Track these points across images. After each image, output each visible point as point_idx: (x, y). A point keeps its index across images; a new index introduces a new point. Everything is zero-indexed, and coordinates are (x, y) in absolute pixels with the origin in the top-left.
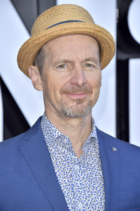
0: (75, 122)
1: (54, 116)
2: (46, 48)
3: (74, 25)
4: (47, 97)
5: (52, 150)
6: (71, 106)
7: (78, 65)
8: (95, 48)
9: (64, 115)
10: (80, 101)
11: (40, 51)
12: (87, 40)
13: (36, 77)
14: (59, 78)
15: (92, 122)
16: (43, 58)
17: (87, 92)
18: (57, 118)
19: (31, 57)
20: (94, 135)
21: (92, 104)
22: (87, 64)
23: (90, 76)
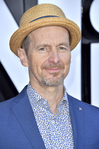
0: (51, 89)
1: (36, 85)
2: (30, 36)
3: (51, 19)
4: (31, 71)
5: (35, 109)
6: (49, 78)
7: (54, 48)
8: (66, 35)
9: (44, 84)
10: (55, 75)
11: (26, 38)
12: (61, 30)
13: (24, 57)
14: (40, 57)
15: (64, 89)
16: (28, 43)
17: (60, 68)
18: (39, 86)
19: (19, 42)
20: (66, 98)
21: (64, 76)
22: (60, 47)
23: (63, 56)
